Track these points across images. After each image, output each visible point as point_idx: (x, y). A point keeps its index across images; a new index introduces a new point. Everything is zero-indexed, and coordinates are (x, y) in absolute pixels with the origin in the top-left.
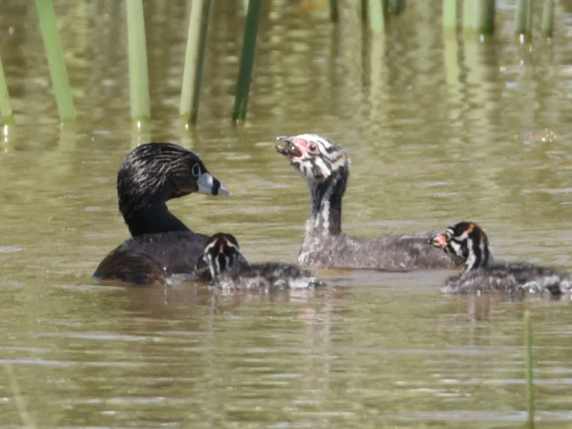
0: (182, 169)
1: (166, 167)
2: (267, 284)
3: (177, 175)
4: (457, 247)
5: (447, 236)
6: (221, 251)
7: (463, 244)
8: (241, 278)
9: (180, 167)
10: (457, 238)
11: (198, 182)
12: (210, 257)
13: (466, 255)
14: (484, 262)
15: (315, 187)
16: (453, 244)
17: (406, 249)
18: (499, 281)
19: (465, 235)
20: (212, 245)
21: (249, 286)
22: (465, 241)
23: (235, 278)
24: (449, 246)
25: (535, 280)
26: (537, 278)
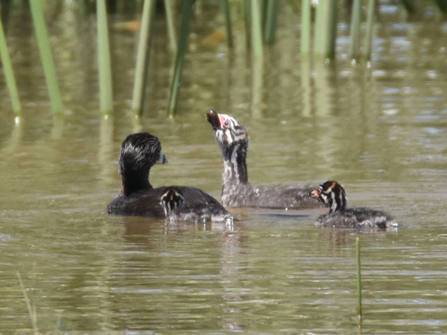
2: (197, 217)
4: (325, 198)
5: (319, 191)
6: (172, 198)
7: (329, 196)
8: (181, 214)
10: (325, 192)
12: (164, 202)
13: (331, 202)
14: (342, 208)
15: (225, 150)
16: (323, 196)
18: (346, 219)
19: (330, 190)
20: (165, 195)
21: (185, 219)
22: (330, 193)
23: (178, 214)
24: (320, 197)
25: (369, 219)
26: (371, 217)
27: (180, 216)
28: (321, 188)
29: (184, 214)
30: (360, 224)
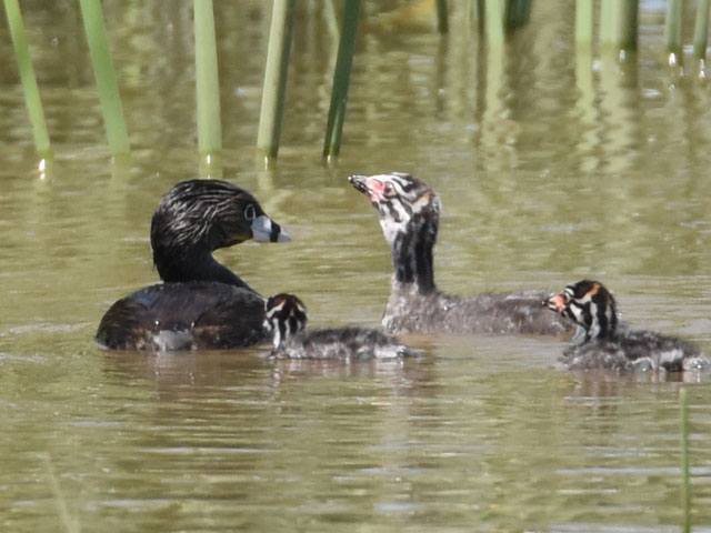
0: (232, 212)
1: (213, 210)
2: (348, 351)
3: (226, 219)
4: (577, 312)
5: (565, 298)
6: (292, 314)
7: (585, 308)
8: (314, 344)
9: (230, 209)
10: (578, 301)
11: (252, 227)
12: (276, 322)
13: (588, 322)
14: (609, 332)
16: (573, 307)
17: (510, 313)
19: (587, 298)
20: (278, 308)
21: (325, 354)
22: (588, 305)
24: (568, 310)
25: (649, 355)
26: (653, 353)
27: (312, 350)
28: (571, 292)
29: (319, 347)
30: (634, 363)
